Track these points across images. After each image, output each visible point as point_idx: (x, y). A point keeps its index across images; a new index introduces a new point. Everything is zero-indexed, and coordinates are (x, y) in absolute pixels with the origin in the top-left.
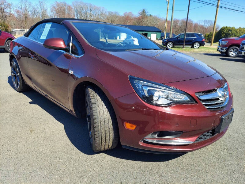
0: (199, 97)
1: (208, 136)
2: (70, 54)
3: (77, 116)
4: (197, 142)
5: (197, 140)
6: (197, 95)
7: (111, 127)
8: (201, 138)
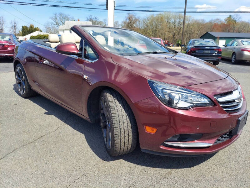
0: (217, 99)
1: (225, 138)
2: (83, 58)
3: (91, 121)
4: (216, 144)
5: (215, 142)
6: (215, 98)
7: (130, 129)
8: (219, 140)
